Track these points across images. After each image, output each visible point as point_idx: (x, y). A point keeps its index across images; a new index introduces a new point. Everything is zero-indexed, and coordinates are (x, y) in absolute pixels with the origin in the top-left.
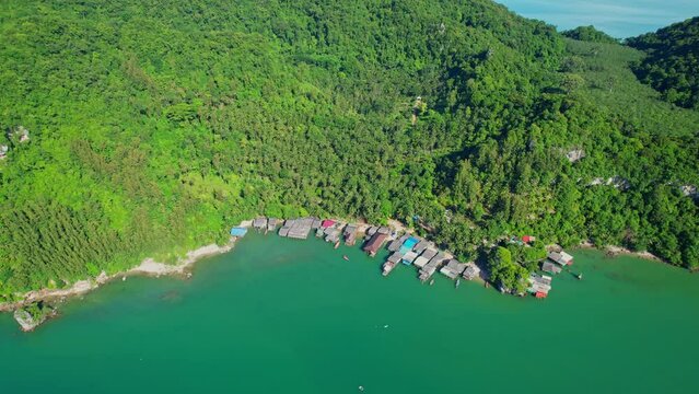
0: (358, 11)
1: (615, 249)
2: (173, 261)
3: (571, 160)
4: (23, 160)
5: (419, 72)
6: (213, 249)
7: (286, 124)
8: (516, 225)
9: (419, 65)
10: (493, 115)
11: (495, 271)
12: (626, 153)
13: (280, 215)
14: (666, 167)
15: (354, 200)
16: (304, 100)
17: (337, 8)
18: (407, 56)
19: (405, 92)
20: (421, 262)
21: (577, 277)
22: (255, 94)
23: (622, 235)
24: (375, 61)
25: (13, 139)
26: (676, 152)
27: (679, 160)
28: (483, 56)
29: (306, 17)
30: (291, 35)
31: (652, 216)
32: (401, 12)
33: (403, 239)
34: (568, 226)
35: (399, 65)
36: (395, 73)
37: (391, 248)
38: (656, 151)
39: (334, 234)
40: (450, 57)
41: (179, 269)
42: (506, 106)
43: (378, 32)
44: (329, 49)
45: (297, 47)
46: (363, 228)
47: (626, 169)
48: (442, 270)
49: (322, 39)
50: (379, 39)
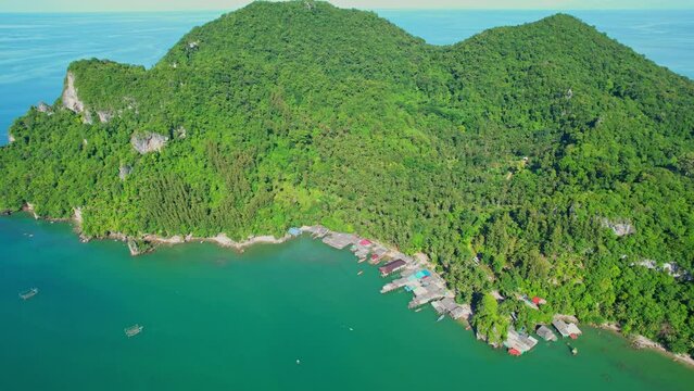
0: (495, 72)
1: (645, 342)
2: (237, 239)
3: (618, 234)
4: (174, 149)
5: (535, 134)
6: (270, 239)
8: (531, 285)
18: (529, 117)
19: (515, 151)
20: (420, 291)
21: (571, 350)
23: (657, 328)
24: (498, 119)
25: (175, 133)
28: (593, 123)
29: (448, 74)
32: (534, 76)
35: (519, 125)
36: (513, 132)
37: (403, 274)
39: (364, 252)
41: (238, 245)
43: (508, 93)
44: (460, 103)
45: (433, 100)
47: (684, 256)
48: (434, 303)
50: (506, 99)
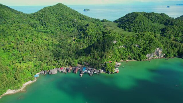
0: (53, 18)
1: (128, 60)
3: (114, 43)
5: (72, 31)
7: (41, 47)
8: (107, 59)
9: (72, 30)
10: (94, 37)
11: (106, 69)
12: (124, 40)
13: (48, 69)
14: (132, 42)
15: (67, 62)
16: (45, 41)
17: (47, 18)
18: (68, 28)
19: (70, 36)
20: (89, 72)
21: (123, 67)
22: (30, 40)
23: (128, 57)
24: (60, 30)
26: (133, 38)
27: (134, 40)
28: (87, 25)
29: (39, 21)
30: (35, 26)
31: (132, 52)
32: (64, 18)
33: (82, 68)
34: (117, 57)
35: (66, 30)
36: (66, 32)
37: (80, 71)
38: (129, 39)
39: (64, 71)
40: (79, 27)
41: (21, 90)
42: (96, 35)
43: (59, 23)
44: (47, 28)
45: (37, 29)
46: (71, 68)
47: (125, 43)
48: (95, 72)
49: (44, 26)
